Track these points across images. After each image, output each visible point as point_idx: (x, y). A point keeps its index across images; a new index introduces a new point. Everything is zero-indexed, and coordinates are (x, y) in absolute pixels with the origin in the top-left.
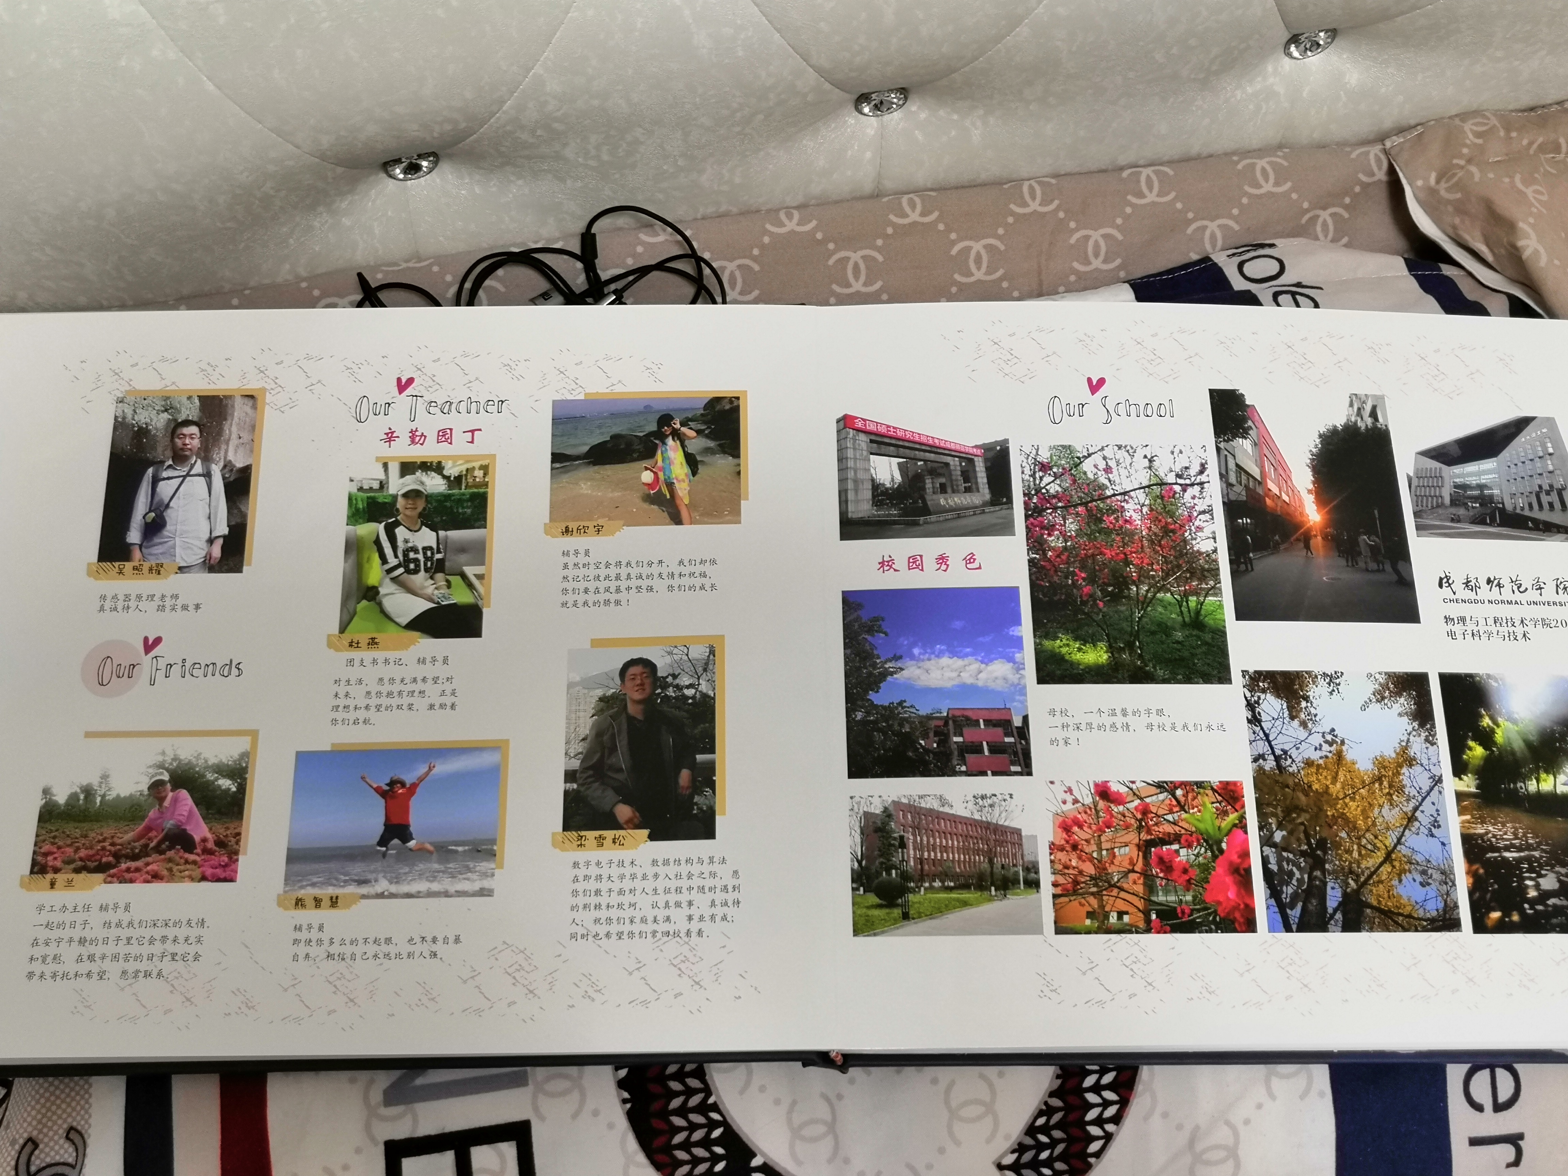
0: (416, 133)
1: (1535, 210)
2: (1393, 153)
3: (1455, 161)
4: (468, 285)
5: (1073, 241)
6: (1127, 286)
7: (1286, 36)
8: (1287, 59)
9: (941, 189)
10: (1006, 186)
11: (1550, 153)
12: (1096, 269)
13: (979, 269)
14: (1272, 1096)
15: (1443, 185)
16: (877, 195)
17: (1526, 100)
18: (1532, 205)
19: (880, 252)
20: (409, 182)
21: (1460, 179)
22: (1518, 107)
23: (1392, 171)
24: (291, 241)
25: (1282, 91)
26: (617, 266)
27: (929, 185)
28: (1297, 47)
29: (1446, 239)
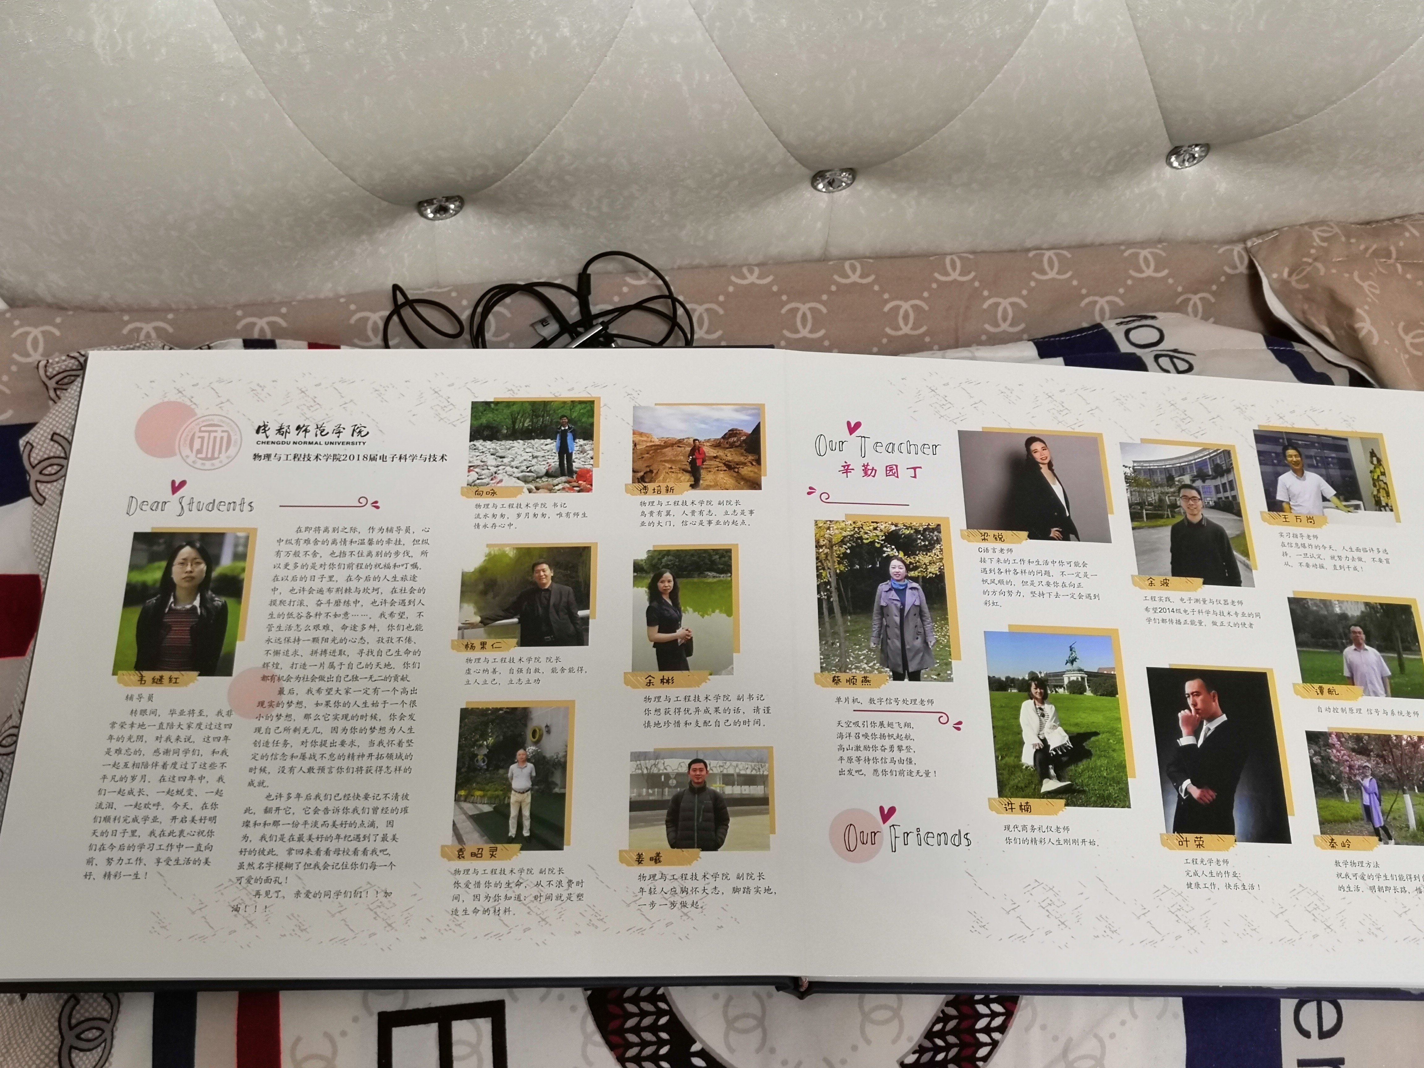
0: (453, 176)
1: (1369, 300)
2: (1253, 251)
3: (1305, 259)
4: (480, 309)
5: (985, 306)
6: (1031, 344)
7: (1169, 147)
8: (1168, 168)
9: (878, 257)
10: (931, 258)
11: (1383, 258)
12: (1004, 332)
13: (906, 324)
14: (1135, 1016)
15: (1294, 278)
16: (824, 259)
17: (1364, 215)
18: (1367, 296)
19: (825, 306)
20: (437, 222)
21: (1308, 273)
22: (1356, 221)
23: (1252, 266)
24: (336, 263)
25: (1163, 194)
26: (605, 302)
27: (868, 254)
28: (1176, 158)
29: (1295, 322)
